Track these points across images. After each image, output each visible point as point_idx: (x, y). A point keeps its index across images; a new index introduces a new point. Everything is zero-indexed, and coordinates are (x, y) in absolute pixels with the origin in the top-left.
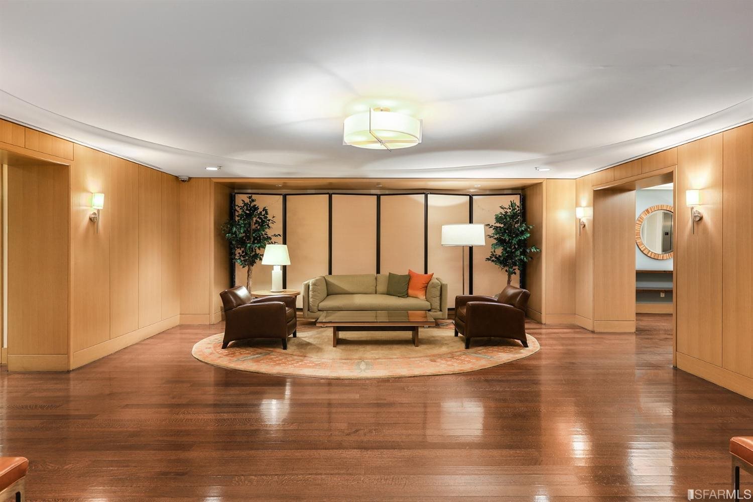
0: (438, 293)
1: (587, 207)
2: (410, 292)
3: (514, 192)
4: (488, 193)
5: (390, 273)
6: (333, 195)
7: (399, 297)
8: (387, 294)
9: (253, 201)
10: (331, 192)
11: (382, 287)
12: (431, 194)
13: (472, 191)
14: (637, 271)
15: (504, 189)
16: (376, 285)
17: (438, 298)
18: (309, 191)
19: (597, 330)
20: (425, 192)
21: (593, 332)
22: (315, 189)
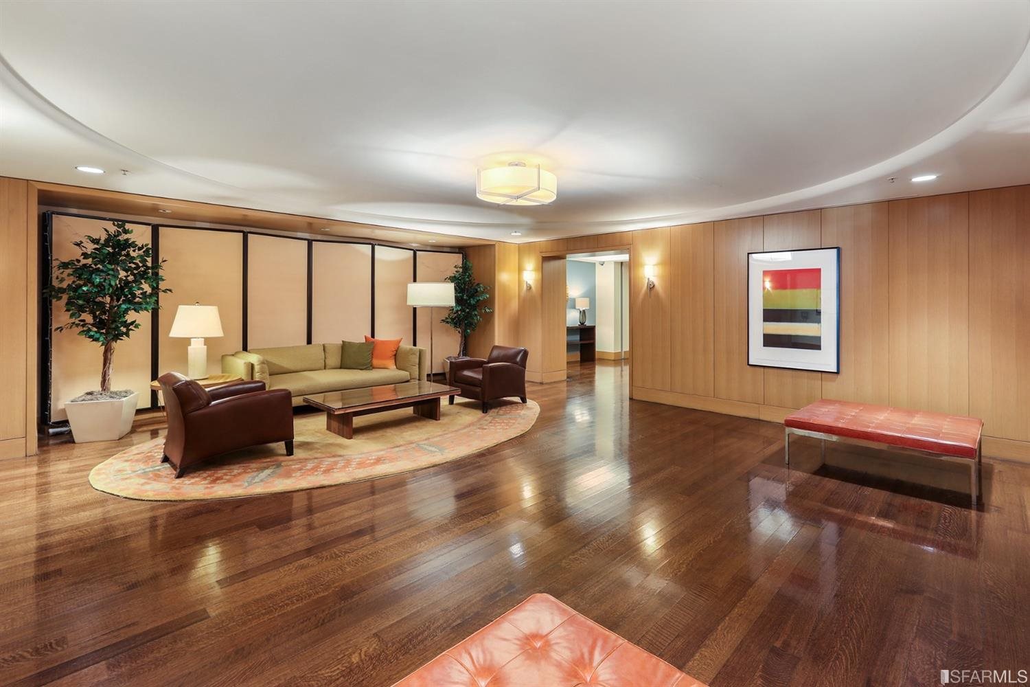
0: (417, 361)
1: (532, 271)
2: (375, 362)
3: (453, 250)
4: (429, 249)
5: (343, 341)
6: (249, 235)
7: (361, 369)
8: (341, 368)
9: (126, 232)
10: (246, 229)
11: (334, 359)
12: (379, 245)
13: (414, 245)
14: (568, 327)
15: (443, 247)
16: (325, 358)
17: (417, 366)
18: (198, 224)
19: (545, 381)
20: (373, 243)
21: (542, 383)
22: (210, 222)
